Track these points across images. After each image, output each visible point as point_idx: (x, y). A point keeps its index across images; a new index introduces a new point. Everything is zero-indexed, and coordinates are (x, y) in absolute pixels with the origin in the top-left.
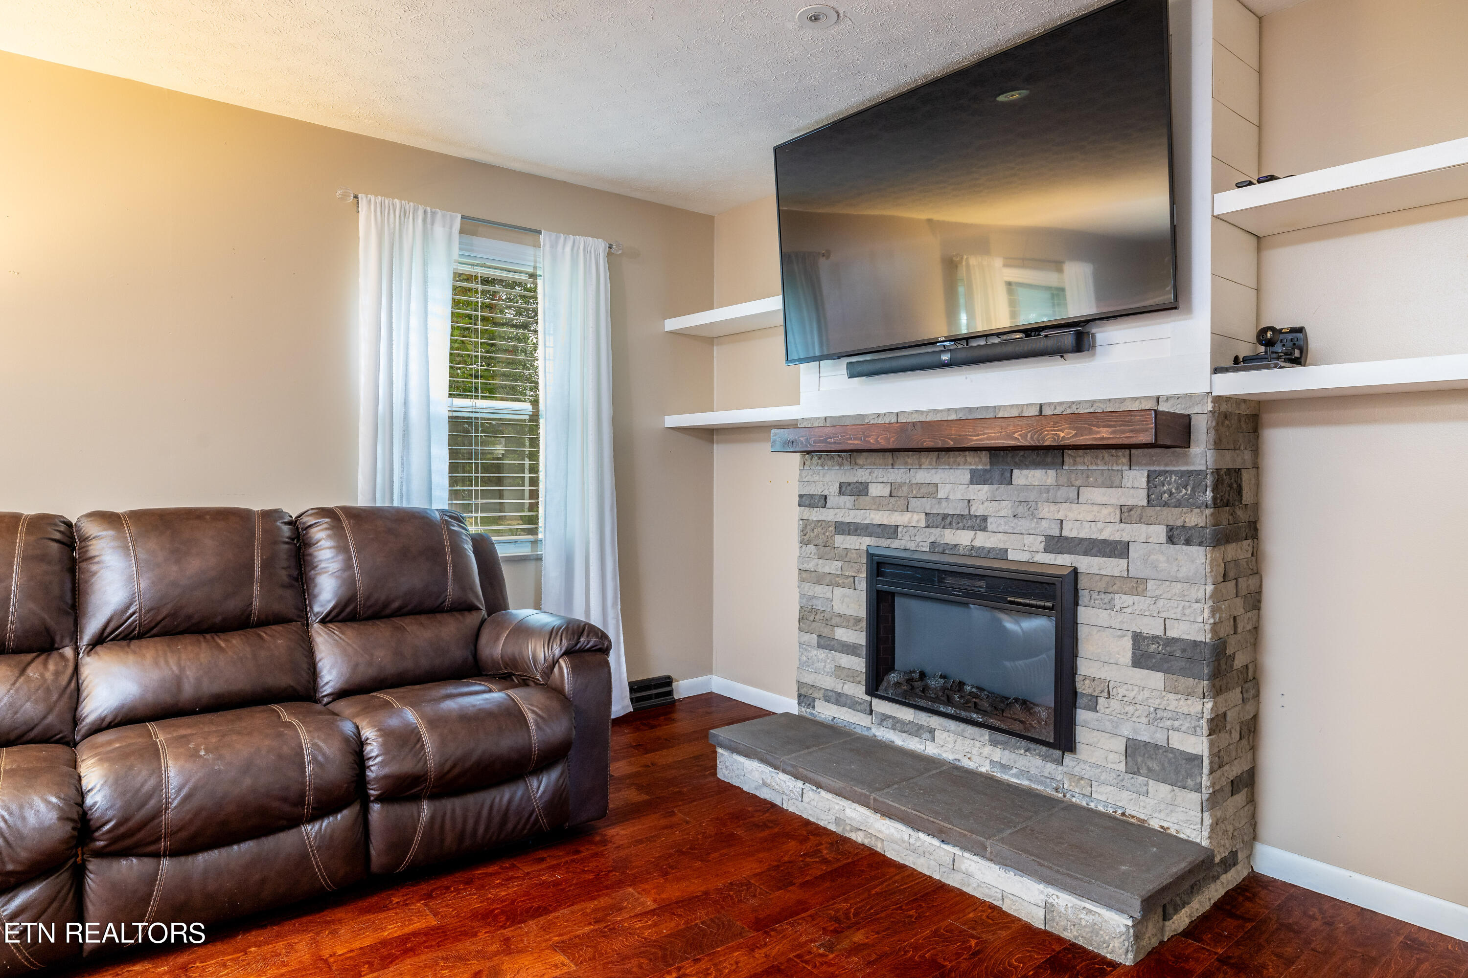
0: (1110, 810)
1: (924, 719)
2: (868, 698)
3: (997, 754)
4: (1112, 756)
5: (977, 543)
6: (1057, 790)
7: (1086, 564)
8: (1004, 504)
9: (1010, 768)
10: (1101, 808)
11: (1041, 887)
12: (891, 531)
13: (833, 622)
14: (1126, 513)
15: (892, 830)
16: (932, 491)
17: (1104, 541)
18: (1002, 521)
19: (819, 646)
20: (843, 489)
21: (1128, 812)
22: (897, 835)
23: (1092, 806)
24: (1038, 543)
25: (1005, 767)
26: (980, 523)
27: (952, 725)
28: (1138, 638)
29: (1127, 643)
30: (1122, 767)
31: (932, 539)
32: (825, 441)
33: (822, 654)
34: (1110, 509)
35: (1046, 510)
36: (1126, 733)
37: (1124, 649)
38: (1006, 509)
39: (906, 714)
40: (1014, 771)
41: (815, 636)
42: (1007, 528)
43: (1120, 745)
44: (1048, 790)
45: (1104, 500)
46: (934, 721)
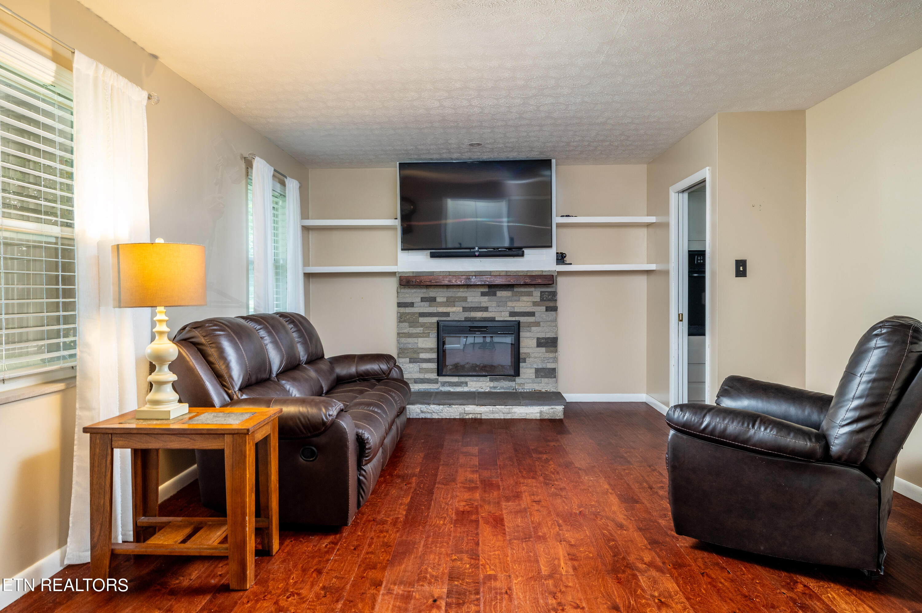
0: (531, 390)
1: (463, 379)
2: (437, 377)
3: (492, 384)
4: (531, 374)
5: (484, 316)
6: (513, 390)
7: (522, 319)
8: (493, 302)
9: (497, 387)
10: (528, 391)
11: (539, 407)
12: (447, 314)
13: (418, 351)
14: (535, 304)
15: (485, 409)
16: (465, 299)
17: (528, 312)
18: (494, 308)
19: (410, 362)
20: (423, 300)
21: (536, 389)
22: (487, 410)
23: (525, 391)
24: (507, 314)
25: (495, 388)
26: (486, 309)
27: (475, 378)
28: (538, 339)
29: (535, 341)
30: (534, 377)
31: (466, 316)
32: (430, 281)
33: (411, 365)
34: (530, 303)
35: (510, 304)
36: (535, 367)
37: (534, 342)
38: (494, 304)
39: (455, 379)
40: (499, 388)
41: (408, 359)
42: (496, 310)
43: (534, 371)
44: (511, 391)
45: (528, 300)
46: (467, 379)
